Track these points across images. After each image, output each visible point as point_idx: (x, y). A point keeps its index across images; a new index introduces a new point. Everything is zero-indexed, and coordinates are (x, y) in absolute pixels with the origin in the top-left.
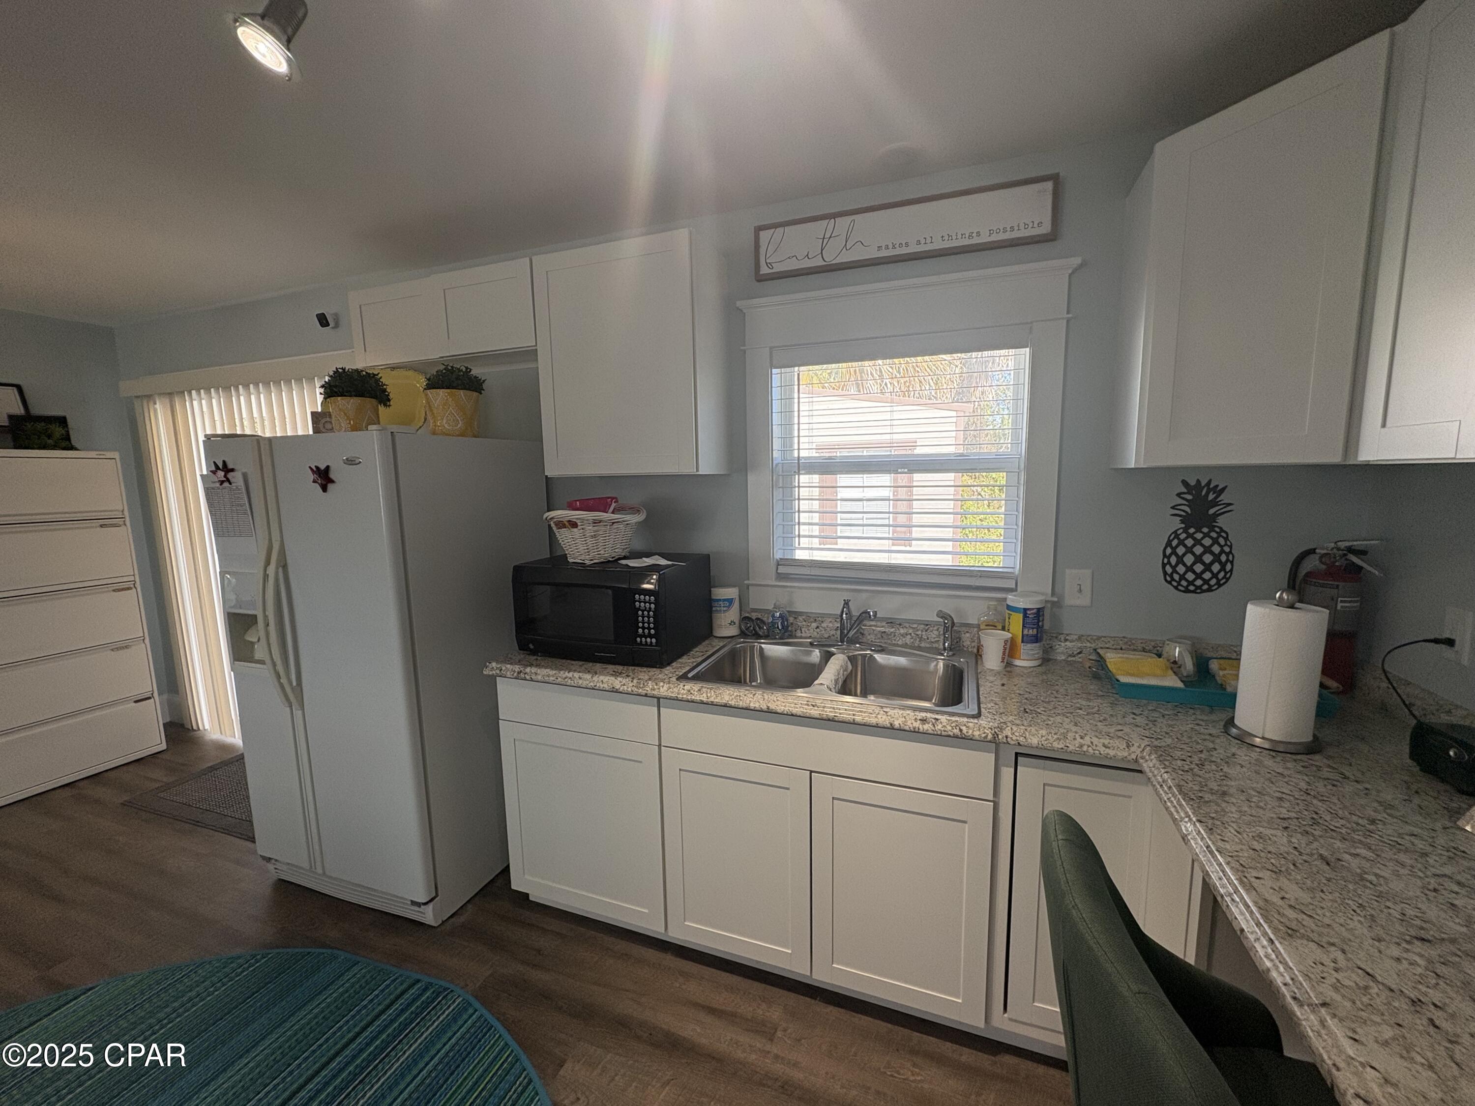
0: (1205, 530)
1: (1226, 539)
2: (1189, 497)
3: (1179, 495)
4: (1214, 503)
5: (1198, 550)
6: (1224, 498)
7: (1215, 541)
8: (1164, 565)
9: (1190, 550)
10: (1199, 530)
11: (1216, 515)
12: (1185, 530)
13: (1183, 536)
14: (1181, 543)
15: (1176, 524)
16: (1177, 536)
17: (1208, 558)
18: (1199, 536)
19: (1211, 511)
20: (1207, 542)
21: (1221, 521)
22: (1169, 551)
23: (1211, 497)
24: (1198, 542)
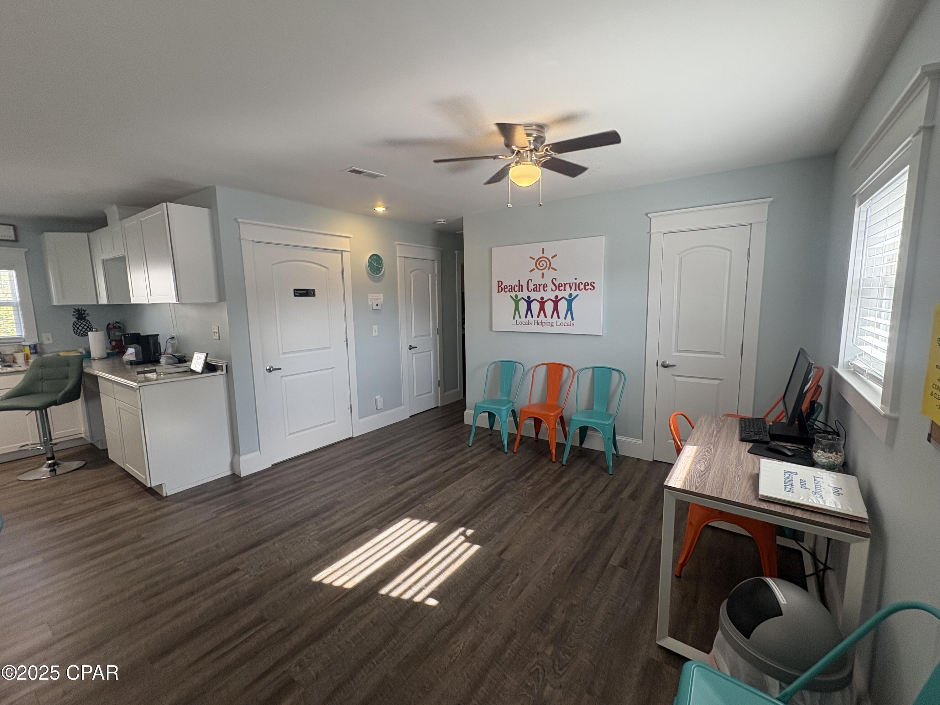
0: (83, 320)
1: (89, 322)
2: (77, 312)
3: (74, 312)
4: (84, 314)
5: (82, 325)
6: (86, 312)
7: (86, 323)
8: (74, 330)
9: (80, 326)
10: (81, 320)
11: (85, 317)
12: (78, 321)
13: (77, 322)
14: (77, 324)
15: (75, 319)
16: (75, 322)
17: (86, 327)
18: (82, 322)
19: (84, 316)
20: (84, 323)
21: (87, 318)
22: (74, 326)
23: (83, 312)
24: (82, 323)
